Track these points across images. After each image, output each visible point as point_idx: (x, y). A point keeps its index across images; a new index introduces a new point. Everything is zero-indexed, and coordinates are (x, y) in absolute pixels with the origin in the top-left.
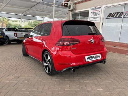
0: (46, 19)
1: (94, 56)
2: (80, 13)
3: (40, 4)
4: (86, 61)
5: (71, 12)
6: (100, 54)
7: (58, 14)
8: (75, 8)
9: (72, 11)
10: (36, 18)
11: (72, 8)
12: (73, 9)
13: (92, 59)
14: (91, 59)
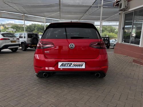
0: (106, 23)
1: (72, 64)
2: (135, 12)
3: (92, 7)
4: (59, 67)
5: (123, 12)
6: (84, 63)
7: (118, 16)
8: (127, 6)
9: (124, 10)
10: (94, 23)
11: (122, 7)
12: (124, 8)
13: (68, 66)
14: (66, 66)
